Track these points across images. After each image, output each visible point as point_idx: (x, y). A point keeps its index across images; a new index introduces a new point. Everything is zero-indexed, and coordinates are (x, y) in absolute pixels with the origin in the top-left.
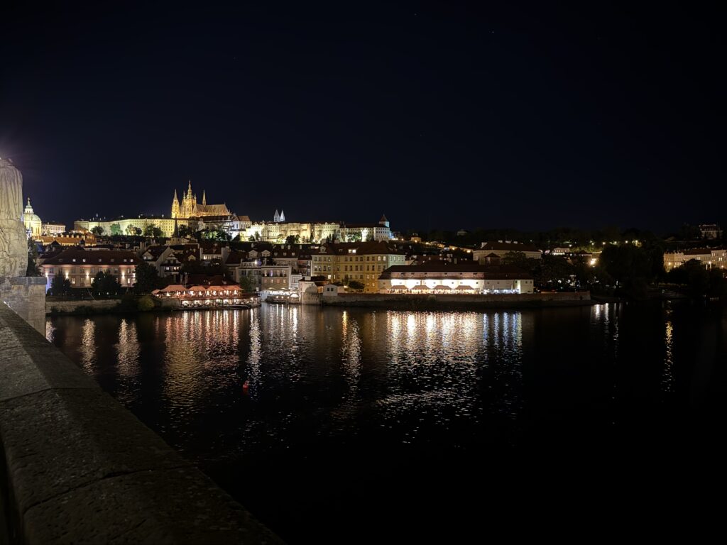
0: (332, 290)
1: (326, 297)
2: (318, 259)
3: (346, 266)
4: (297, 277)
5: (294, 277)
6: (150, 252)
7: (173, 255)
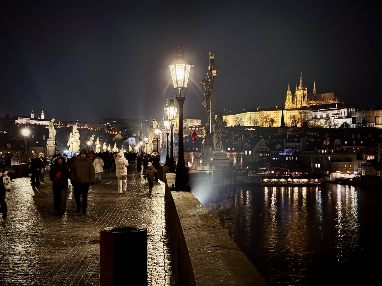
4: (362, 163)
5: (359, 163)
6: (248, 142)
7: (265, 145)
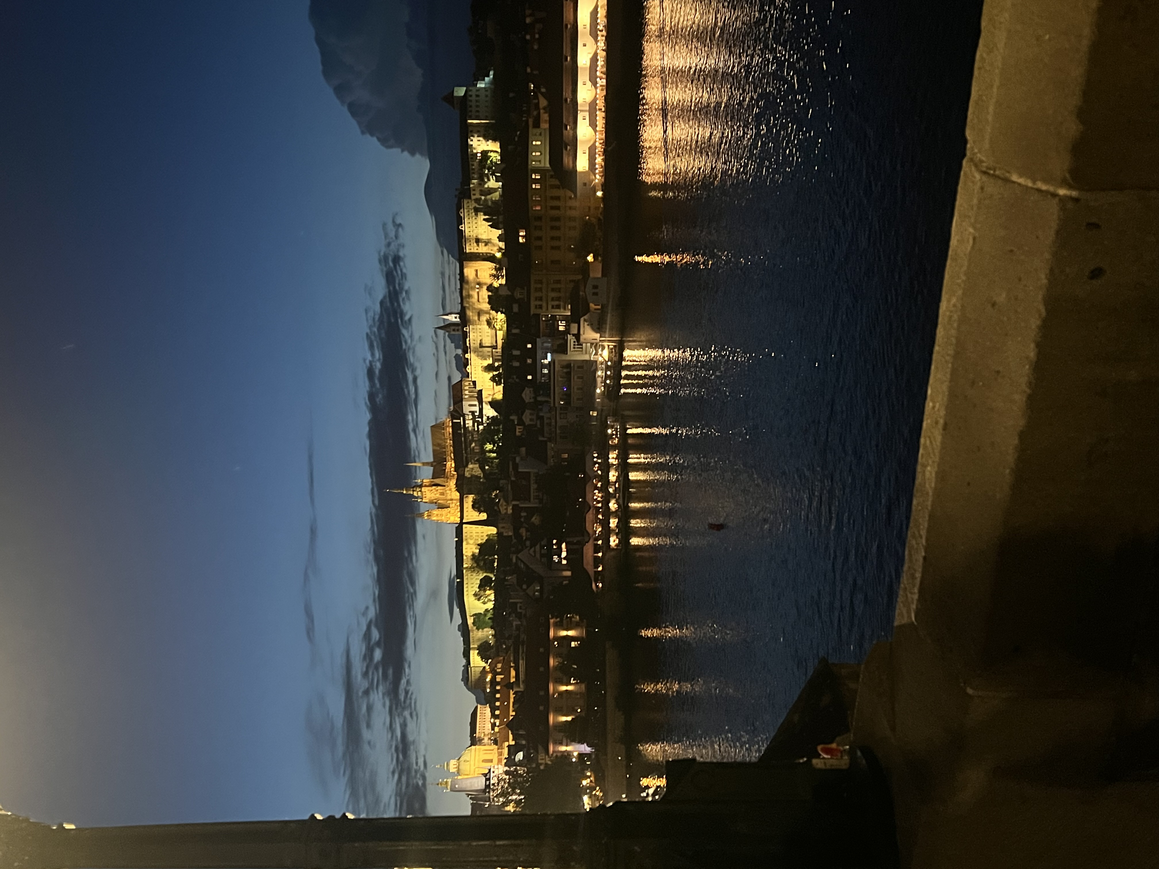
3: (552, 248)
4: (572, 343)
5: (572, 349)
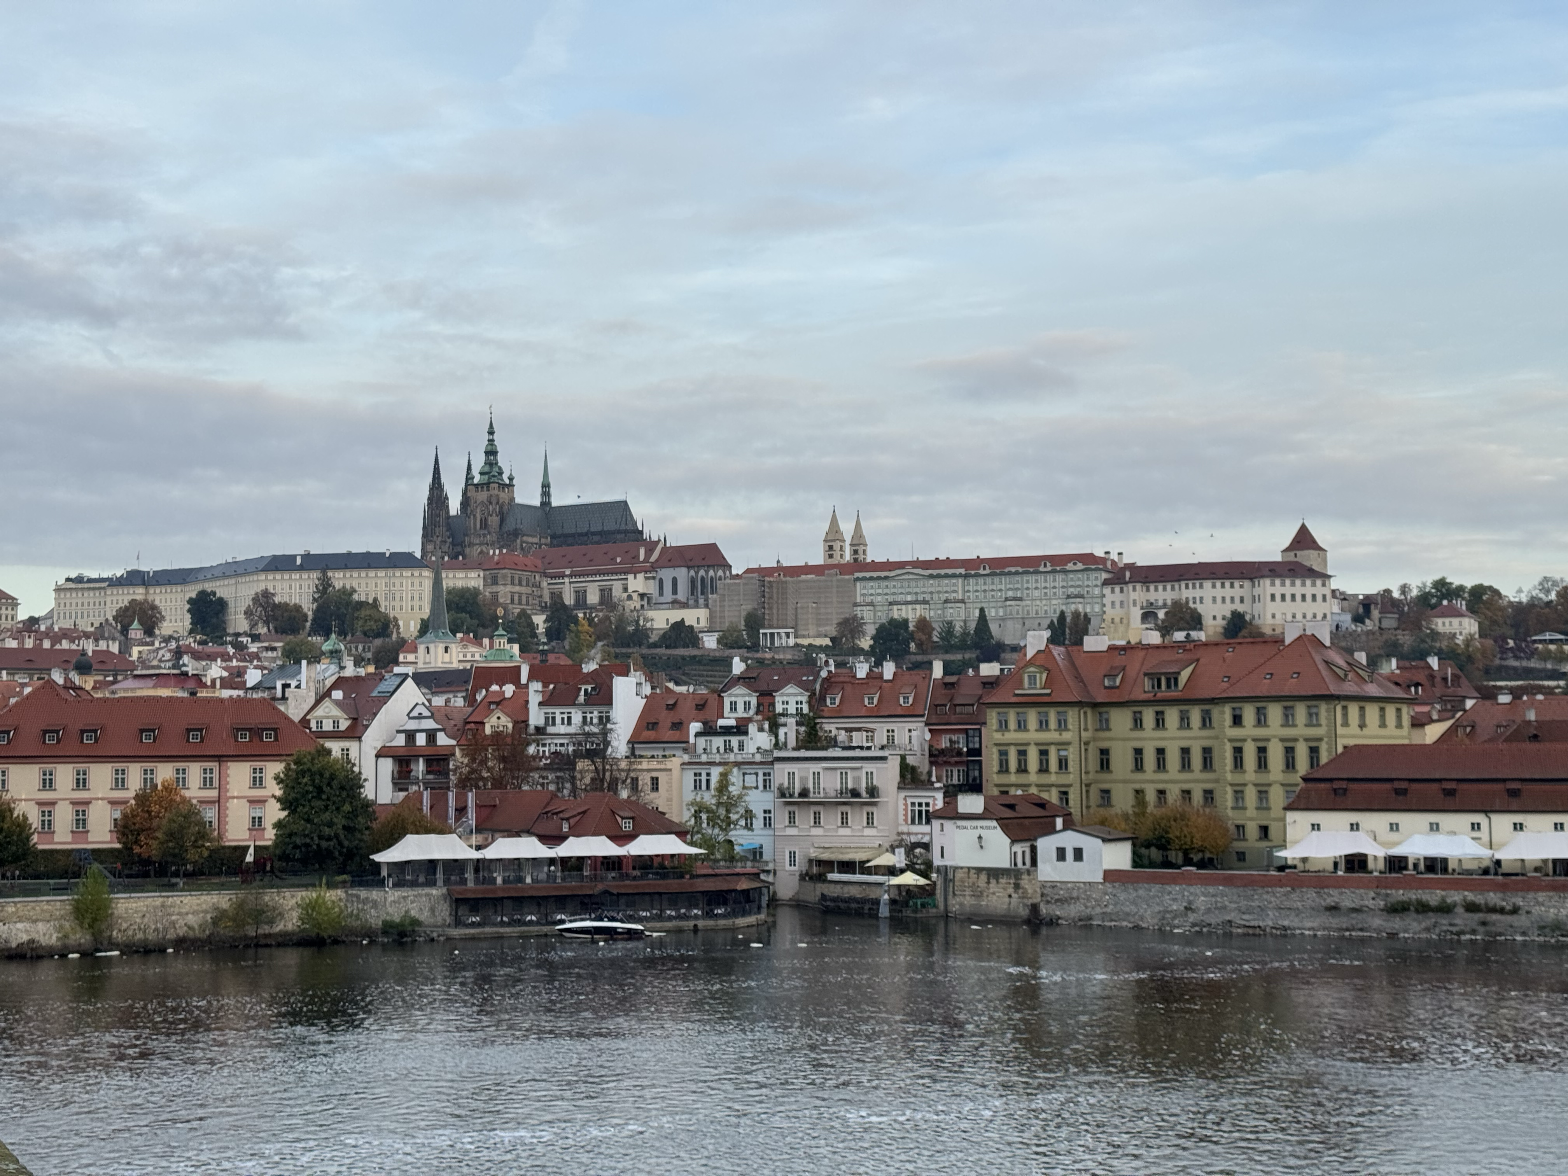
0: (1078, 854)
1: (1054, 885)
2: (1012, 725)
3: (1138, 752)
4: (924, 801)
5: (910, 799)
6: (337, 703)
7: (426, 713)
